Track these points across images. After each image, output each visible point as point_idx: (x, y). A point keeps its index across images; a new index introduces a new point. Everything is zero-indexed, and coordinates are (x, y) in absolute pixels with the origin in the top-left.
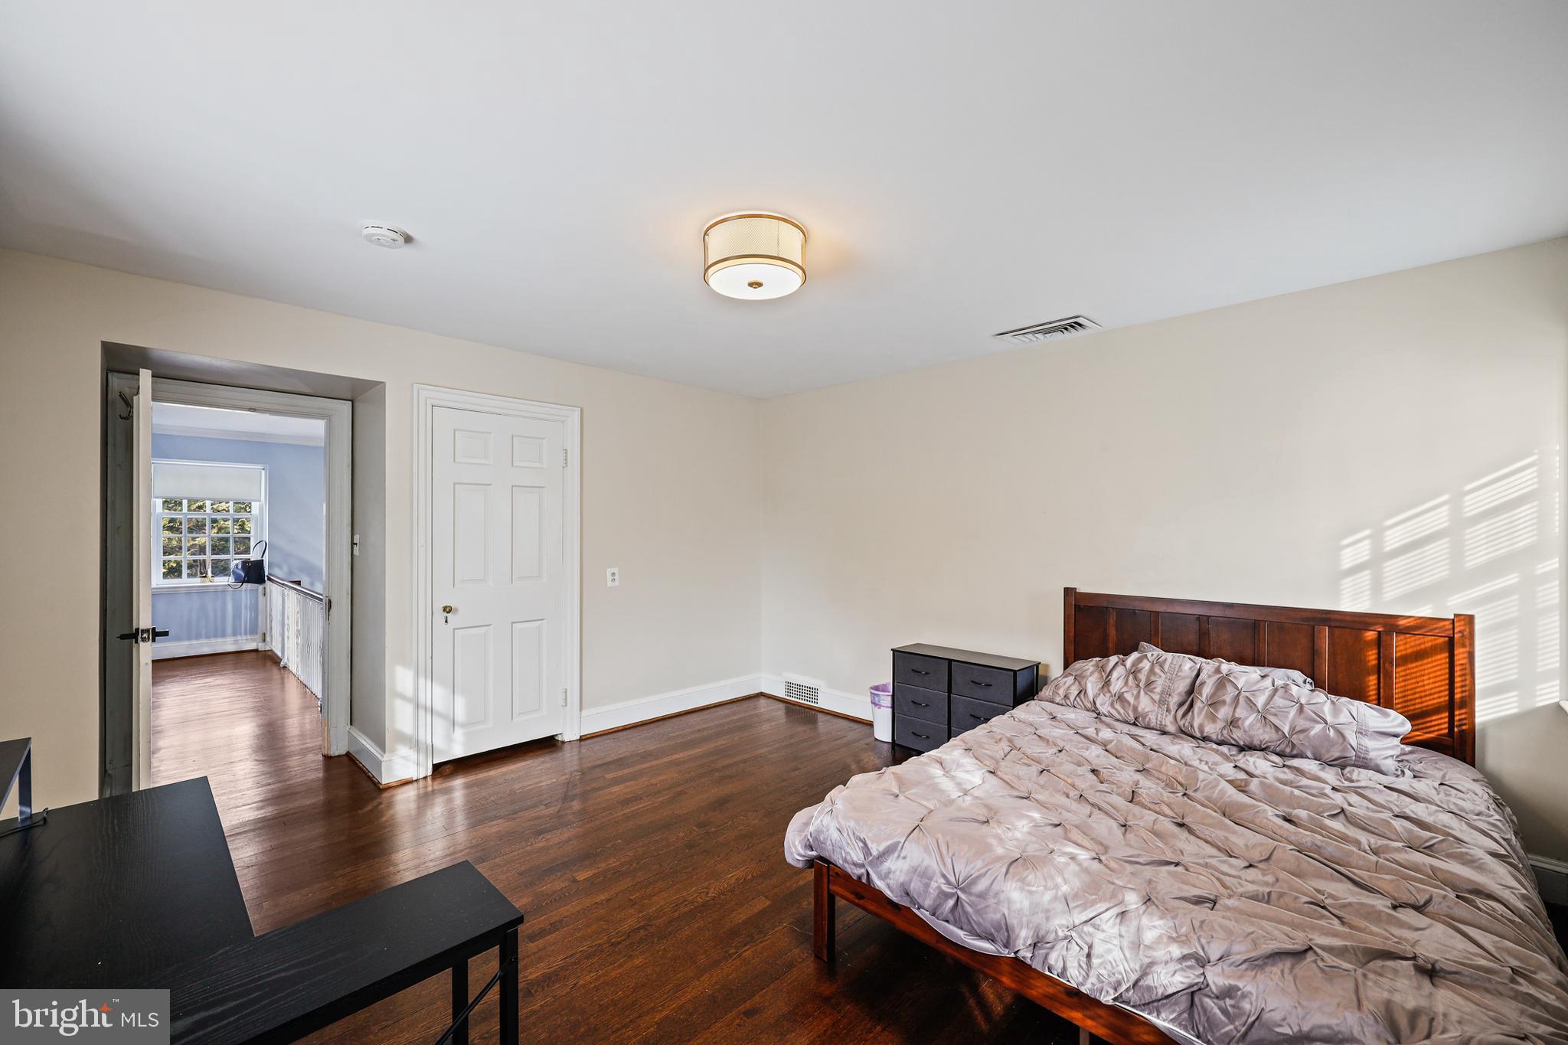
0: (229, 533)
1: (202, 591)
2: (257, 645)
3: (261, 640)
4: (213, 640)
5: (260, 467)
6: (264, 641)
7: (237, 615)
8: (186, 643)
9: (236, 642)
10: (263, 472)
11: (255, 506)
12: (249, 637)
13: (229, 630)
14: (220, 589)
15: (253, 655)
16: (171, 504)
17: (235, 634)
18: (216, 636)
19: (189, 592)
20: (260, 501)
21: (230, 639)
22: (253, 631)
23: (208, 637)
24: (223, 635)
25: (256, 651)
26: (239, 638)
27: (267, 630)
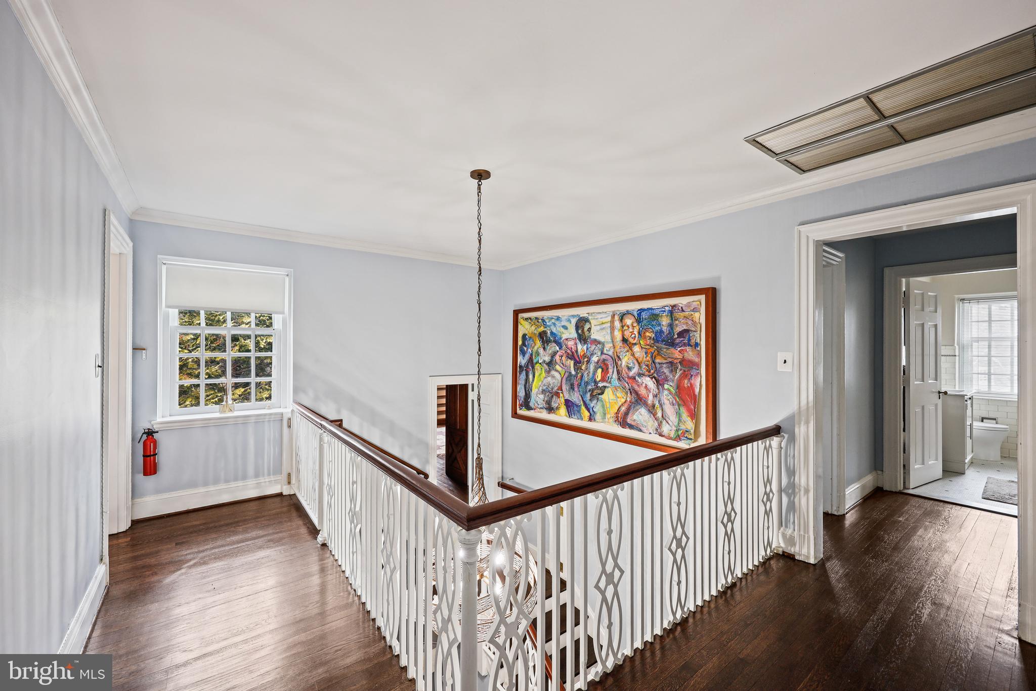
0: (249, 351)
1: (219, 424)
2: (282, 488)
3: (287, 483)
4: (233, 485)
5: (282, 271)
6: (289, 483)
7: (259, 453)
8: (202, 490)
9: (258, 485)
10: (287, 279)
11: (277, 320)
12: (272, 478)
13: (251, 470)
14: (240, 421)
15: (278, 500)
16: (189, 315)
17: (257, 475)
18: (236, 479)
19: (206, 424)
20: (283, 313)
21: (251, 482)
22: (277, 470)
23: (227, 481)
24: (244, 478)
25: (280, 495)
26: (262, 480)
27: (292, 468)
